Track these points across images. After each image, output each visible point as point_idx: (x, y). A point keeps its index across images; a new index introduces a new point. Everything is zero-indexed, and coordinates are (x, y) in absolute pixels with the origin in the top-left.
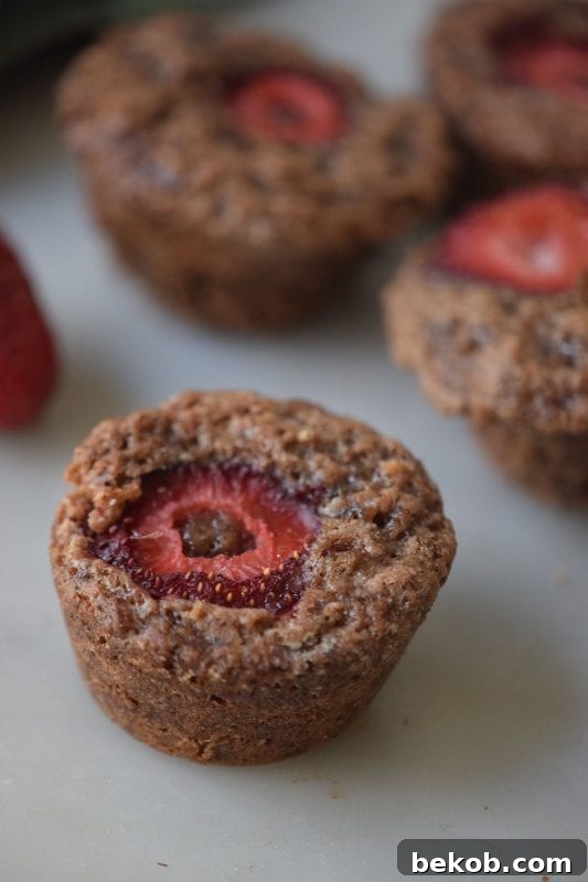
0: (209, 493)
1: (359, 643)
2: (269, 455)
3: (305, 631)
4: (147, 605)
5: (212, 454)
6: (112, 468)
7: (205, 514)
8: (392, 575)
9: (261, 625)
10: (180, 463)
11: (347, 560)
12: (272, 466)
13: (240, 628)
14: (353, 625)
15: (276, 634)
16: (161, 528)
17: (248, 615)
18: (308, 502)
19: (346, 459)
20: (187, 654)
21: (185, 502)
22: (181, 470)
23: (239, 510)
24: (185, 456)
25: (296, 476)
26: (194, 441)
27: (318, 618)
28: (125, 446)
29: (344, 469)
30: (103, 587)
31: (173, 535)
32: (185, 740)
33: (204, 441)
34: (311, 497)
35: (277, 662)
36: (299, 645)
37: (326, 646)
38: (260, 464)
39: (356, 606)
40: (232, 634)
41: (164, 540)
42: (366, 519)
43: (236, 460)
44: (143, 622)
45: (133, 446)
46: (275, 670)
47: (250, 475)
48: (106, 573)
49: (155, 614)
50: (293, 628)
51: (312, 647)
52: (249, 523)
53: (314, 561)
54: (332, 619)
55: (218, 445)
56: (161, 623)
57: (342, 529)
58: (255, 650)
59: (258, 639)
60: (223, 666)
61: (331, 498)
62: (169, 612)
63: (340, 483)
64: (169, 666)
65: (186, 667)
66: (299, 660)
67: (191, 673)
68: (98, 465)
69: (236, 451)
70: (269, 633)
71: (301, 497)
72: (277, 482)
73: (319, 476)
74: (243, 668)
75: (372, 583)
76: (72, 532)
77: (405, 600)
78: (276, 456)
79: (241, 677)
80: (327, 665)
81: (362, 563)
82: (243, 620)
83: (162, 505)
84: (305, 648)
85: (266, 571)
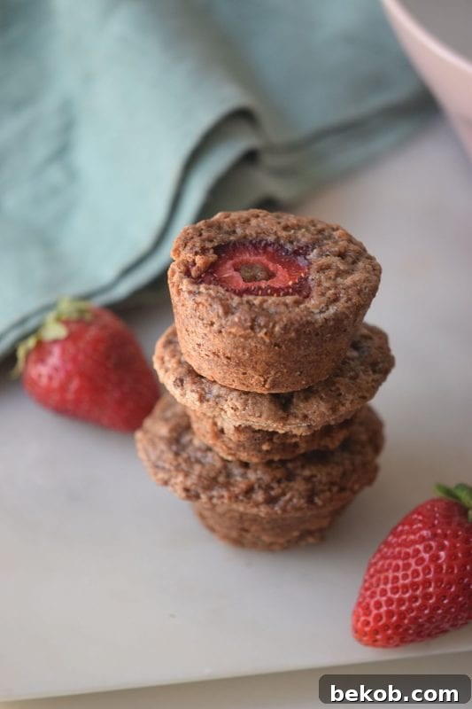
0: (248, 255)
1: (348, 308)
2: (276, 233)
3: (320, 304)
4: (236, 299)
5: (245, 237)
6: (198, 244)
7: (251, 266)
8: (356, 277)
9: (297, 303)
10: (230, 242)
11: (332, 273)
12: (278, 239)
13: (286, 305)
14: (343, 300)
15: (306, 307)
16: (228, 272)
17: (289, 299)
18: (300, 254)
19: (315, 232)
20: (262, 321)
21: (237, 260)
22: (231, 244)
23: (265, 261)
24: (232, 238)
25: (291, 242)
26: (234, 232)
27: (324, 299)
28: (201, 235)
29: (316, 237)
30: (210, 295)
31: (236, 274)
32: (256, 377)
33: (239, 231)
34: (302, 251)
35: (309, 318)
36: (318, 311)
37: (332, 310)
38: (271, 238)
39: (343, 291)
40: (283, 308)
41: (232, 277)
42: (335, 256)
43: (259, 238)
44: (235, 308)
45: (205, 234)
46: (308, 323)
47: (267, 245)
48: (210, 289)
49: (240, 304)
50: (313, 302)
51: (324, 312)
52: (271, 266)
53: (313, 276)
54: (332, 299)
55: (247, 232)
56: (246, 307)
57: (324, 260)
58: (297, 314)
59: (297, 310)
60: (282, 324)
61: (312, 250)
62: (248, 302)
63: (315, 243)
64: (252, 328)
65: (261, 328)
66: (320, 318)
67: (265, 330)
68: (190, 245)
69: (257, 233)
70: (302, 306)
71: (296, 253)
72: (282, 246)
73: (304, 240)
74: (292, 324)
75: (349, 281)
76: (181, 278)
77: (366, 288)
78: (279, 234)
79: (292, 328)
80: (333, 319)
81: (339, 274)
82: (288, 301)
83: (225, 263)
84: (321, 312)
85: (290, 283)
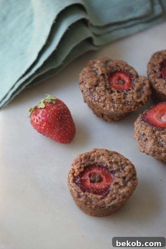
0: (96, 170)
1: (118, 203)
2: (106, 164)
3: (109, 200)
4: (82, 193)
5: (97, 163)
6: (79, 166)
7: (95, 174)
8: (125, 190)
9: (101, 199)
10: (91, 164)
11: (118, 186)
12: (107, 166)
13: (97, 199)
14: (117, 199)
15: (104, 200)
16: (87, 177)
17: (99, 197)
19: (120, 165)
20: (88, 203)
21: (91, 172)
22: (91, 165)
23: (100, 174)
24: (92, 163)
25: (111, 168)
26: (94, 160)
27: (111, 198)
28: (81, 161)
29: (119, 167)
30: (75, 189)
31: (89, 178)
32: (89, 213)
33: (96, 160)
35: (103, 205)
36: (107, 203)
37: (112, 203)
38: (105, 165)
39: (118, 196)
40: (96, 200)
41: (87, 179)
42: (122, 178)
43: (101, 164)
44: (81, 196)
45: (83, 161)
46: (103, 207)
47: (103, 167)
48: (76, 187)
49: (84, 195)
50: (107, 200)
52: (102, 176)
53: (112, 186)
54: (114, 198)
55: (98, 161)
57: (117, 180)
58: (100, 203)
59: (100, 201)
60: (94, 206)
61: (117, 173)
62: (86, 195)
63: (118, 170)
64: (85, 204)
65: (88, 205)
66: (107, 205)
68: (76, 164)
69: (101, 163)
71: (112, 172)
72: (107, 169)
73: (115, 169)
74: (98, 206)
75: (121, 191)
76: (71, 176)
77: (127, 195)
78: (108, 164)
80: (112, 206)
81: (120, 187)
83: (87, 172)
84: (109, 203)
85: (104, 187)
